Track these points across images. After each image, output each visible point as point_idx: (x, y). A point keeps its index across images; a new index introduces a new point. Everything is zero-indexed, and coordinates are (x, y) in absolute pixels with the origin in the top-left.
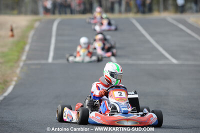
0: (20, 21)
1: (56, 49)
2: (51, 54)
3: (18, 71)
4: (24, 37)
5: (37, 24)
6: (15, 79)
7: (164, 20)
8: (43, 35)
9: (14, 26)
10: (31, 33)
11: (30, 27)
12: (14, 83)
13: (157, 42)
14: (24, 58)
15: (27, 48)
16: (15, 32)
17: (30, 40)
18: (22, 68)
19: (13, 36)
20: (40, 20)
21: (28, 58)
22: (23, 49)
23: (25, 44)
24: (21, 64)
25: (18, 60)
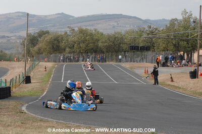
0: (50, 65)
2: (63, 79)
4: (51, 71)
6: (47, 89)
7: (112, 65)
8: (59, 71)
9: (46, 66)
10: (54, 70)
11: (53, 67)
12: (46, 91)
13: (109, 74)
14: (51, 80)
15: (52, 76)
16: (47, 69)
17: (53, 73)
18: (50, 84)
19: (46, 71)
20: (57, 64)
21: (53, 80)
22: (50, 76)
23: (51, 74)
25: (48, 81)
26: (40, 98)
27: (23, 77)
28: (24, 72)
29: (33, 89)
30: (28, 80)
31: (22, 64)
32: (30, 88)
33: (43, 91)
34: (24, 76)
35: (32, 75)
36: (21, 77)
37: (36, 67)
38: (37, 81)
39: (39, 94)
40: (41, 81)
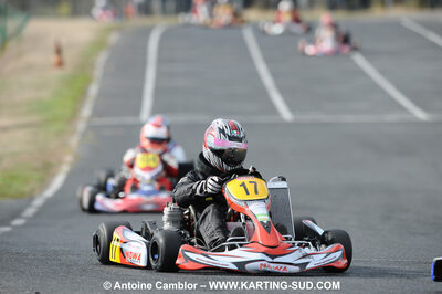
0: (75, 32)
1: (158, 92)
2: (148, 102)
3: (74, 141)
4: (85, 67)
5: (114, 38)
6: (69, 158)
8: (128, 62)
9: (64, 41)
10: (102, 58)
11: (99, 44)
12: (65, 168)
13: (383, 72)
14: (86, 111)
15: (93, 90)
16: (68, 56)
17: (98, 73)
18: (84, 135)
19: (60, 64)
20: (120, 29)
21: (97, 113)
22: (83, 93)
23: (88, 81)
24: (81, 126)
25: (74, 116)
26: (30, 212)
33: (48, 169)
39: (27, 189)
40: (35, 118)
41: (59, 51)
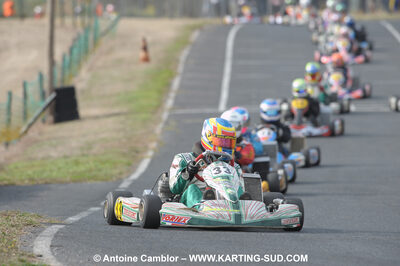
0: (163, 30)
1: (233, 84)
2: (225, 95)
3: (159, 129)
4: (169, 61)
5: (195, 35)
6: (154, 145)
8: (207, 57)
9: (149, 39)
10: (184, 54)
11: (181, 42)
12: (150, 153)
14: (170, 103)
15: (176, 83)
16: (152, 51)
17: (180, 68)
18: (167, 123)
19: (146, 59)
20: (200, 28)
21: (178, 103)
22: (168, 85)
23: (172, 76)
24: (165, 116)
25: (159, 107)
27: (43, 95)
28: (45, 68)
29: (89, 146)
30: (64, 106)
31: (35, 30)
32: (74, 143)
33: (135, 155)
34: (46, 86)
35: (81, 82)
36: (33, 91)
37: (105, 43)
38: (106, 111)
39: (115, 172)
40: (124, 109)
41: (145, 49)
